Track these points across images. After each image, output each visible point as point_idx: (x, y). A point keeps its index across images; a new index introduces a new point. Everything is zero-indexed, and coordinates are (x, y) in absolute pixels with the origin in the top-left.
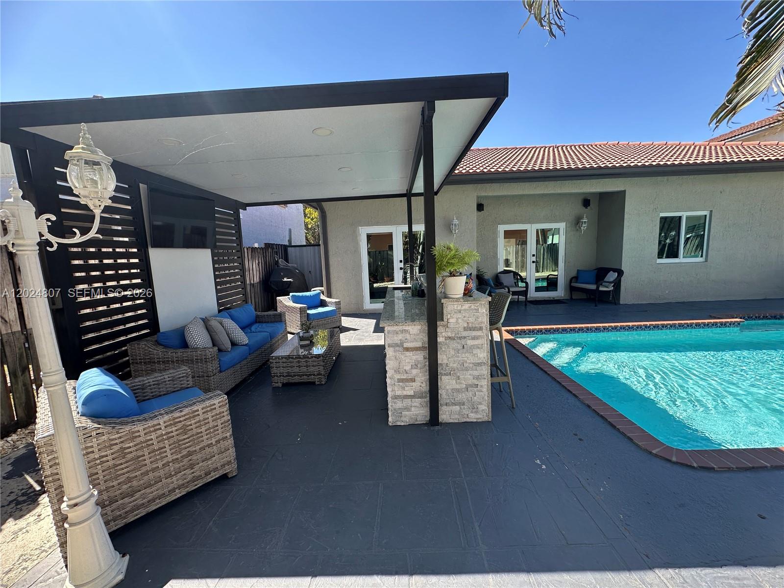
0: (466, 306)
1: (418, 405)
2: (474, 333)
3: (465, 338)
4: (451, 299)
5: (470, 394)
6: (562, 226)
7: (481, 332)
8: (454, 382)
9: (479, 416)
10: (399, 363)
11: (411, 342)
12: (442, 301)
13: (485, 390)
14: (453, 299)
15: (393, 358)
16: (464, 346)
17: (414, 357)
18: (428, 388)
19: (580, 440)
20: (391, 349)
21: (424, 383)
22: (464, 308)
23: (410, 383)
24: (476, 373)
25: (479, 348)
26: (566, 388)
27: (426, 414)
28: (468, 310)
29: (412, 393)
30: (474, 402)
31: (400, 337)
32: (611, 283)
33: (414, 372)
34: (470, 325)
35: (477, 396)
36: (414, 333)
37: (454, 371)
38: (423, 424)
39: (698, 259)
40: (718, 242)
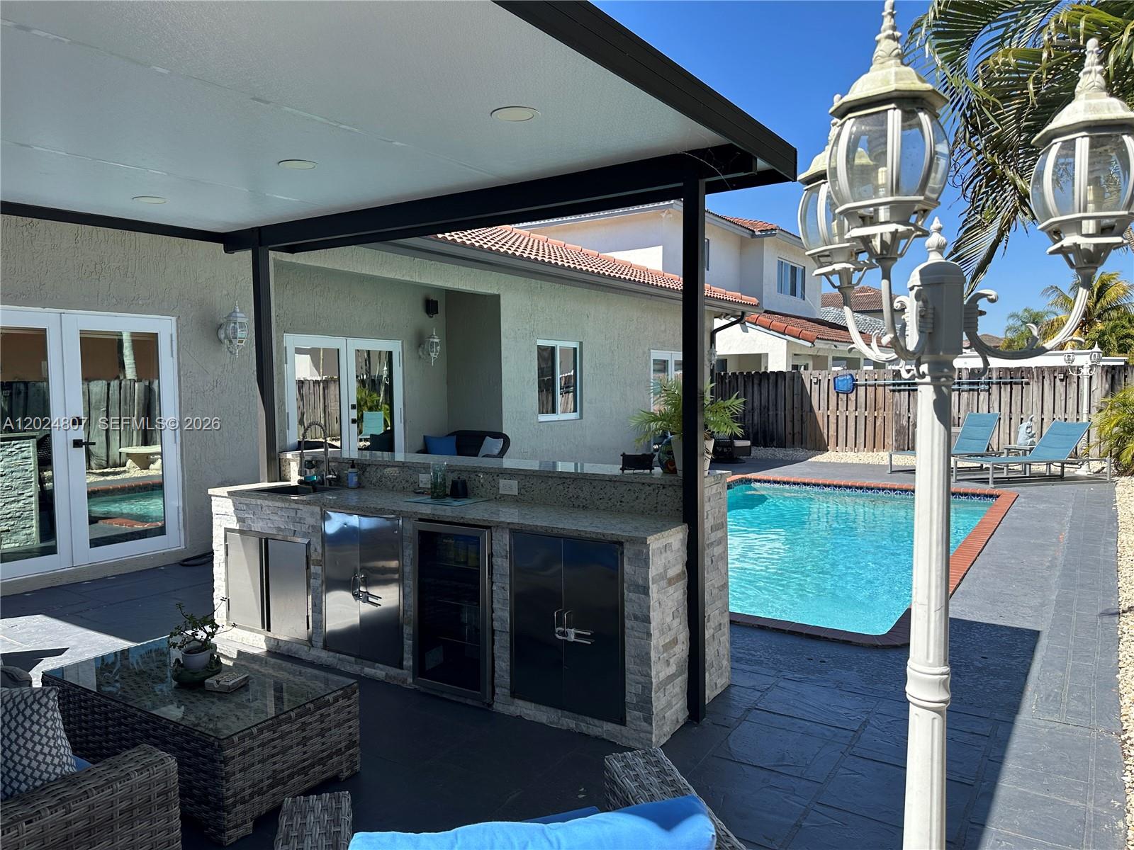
1: (678, 690)
6: (395, 347)
11: (673, 565)
17: (675, 595)
18: (688, 650)
20: (656, 587)
24: (720, 604)
25: (722, 558)
29: (674, 669)
39: (573, 416)
40: (590, 390)
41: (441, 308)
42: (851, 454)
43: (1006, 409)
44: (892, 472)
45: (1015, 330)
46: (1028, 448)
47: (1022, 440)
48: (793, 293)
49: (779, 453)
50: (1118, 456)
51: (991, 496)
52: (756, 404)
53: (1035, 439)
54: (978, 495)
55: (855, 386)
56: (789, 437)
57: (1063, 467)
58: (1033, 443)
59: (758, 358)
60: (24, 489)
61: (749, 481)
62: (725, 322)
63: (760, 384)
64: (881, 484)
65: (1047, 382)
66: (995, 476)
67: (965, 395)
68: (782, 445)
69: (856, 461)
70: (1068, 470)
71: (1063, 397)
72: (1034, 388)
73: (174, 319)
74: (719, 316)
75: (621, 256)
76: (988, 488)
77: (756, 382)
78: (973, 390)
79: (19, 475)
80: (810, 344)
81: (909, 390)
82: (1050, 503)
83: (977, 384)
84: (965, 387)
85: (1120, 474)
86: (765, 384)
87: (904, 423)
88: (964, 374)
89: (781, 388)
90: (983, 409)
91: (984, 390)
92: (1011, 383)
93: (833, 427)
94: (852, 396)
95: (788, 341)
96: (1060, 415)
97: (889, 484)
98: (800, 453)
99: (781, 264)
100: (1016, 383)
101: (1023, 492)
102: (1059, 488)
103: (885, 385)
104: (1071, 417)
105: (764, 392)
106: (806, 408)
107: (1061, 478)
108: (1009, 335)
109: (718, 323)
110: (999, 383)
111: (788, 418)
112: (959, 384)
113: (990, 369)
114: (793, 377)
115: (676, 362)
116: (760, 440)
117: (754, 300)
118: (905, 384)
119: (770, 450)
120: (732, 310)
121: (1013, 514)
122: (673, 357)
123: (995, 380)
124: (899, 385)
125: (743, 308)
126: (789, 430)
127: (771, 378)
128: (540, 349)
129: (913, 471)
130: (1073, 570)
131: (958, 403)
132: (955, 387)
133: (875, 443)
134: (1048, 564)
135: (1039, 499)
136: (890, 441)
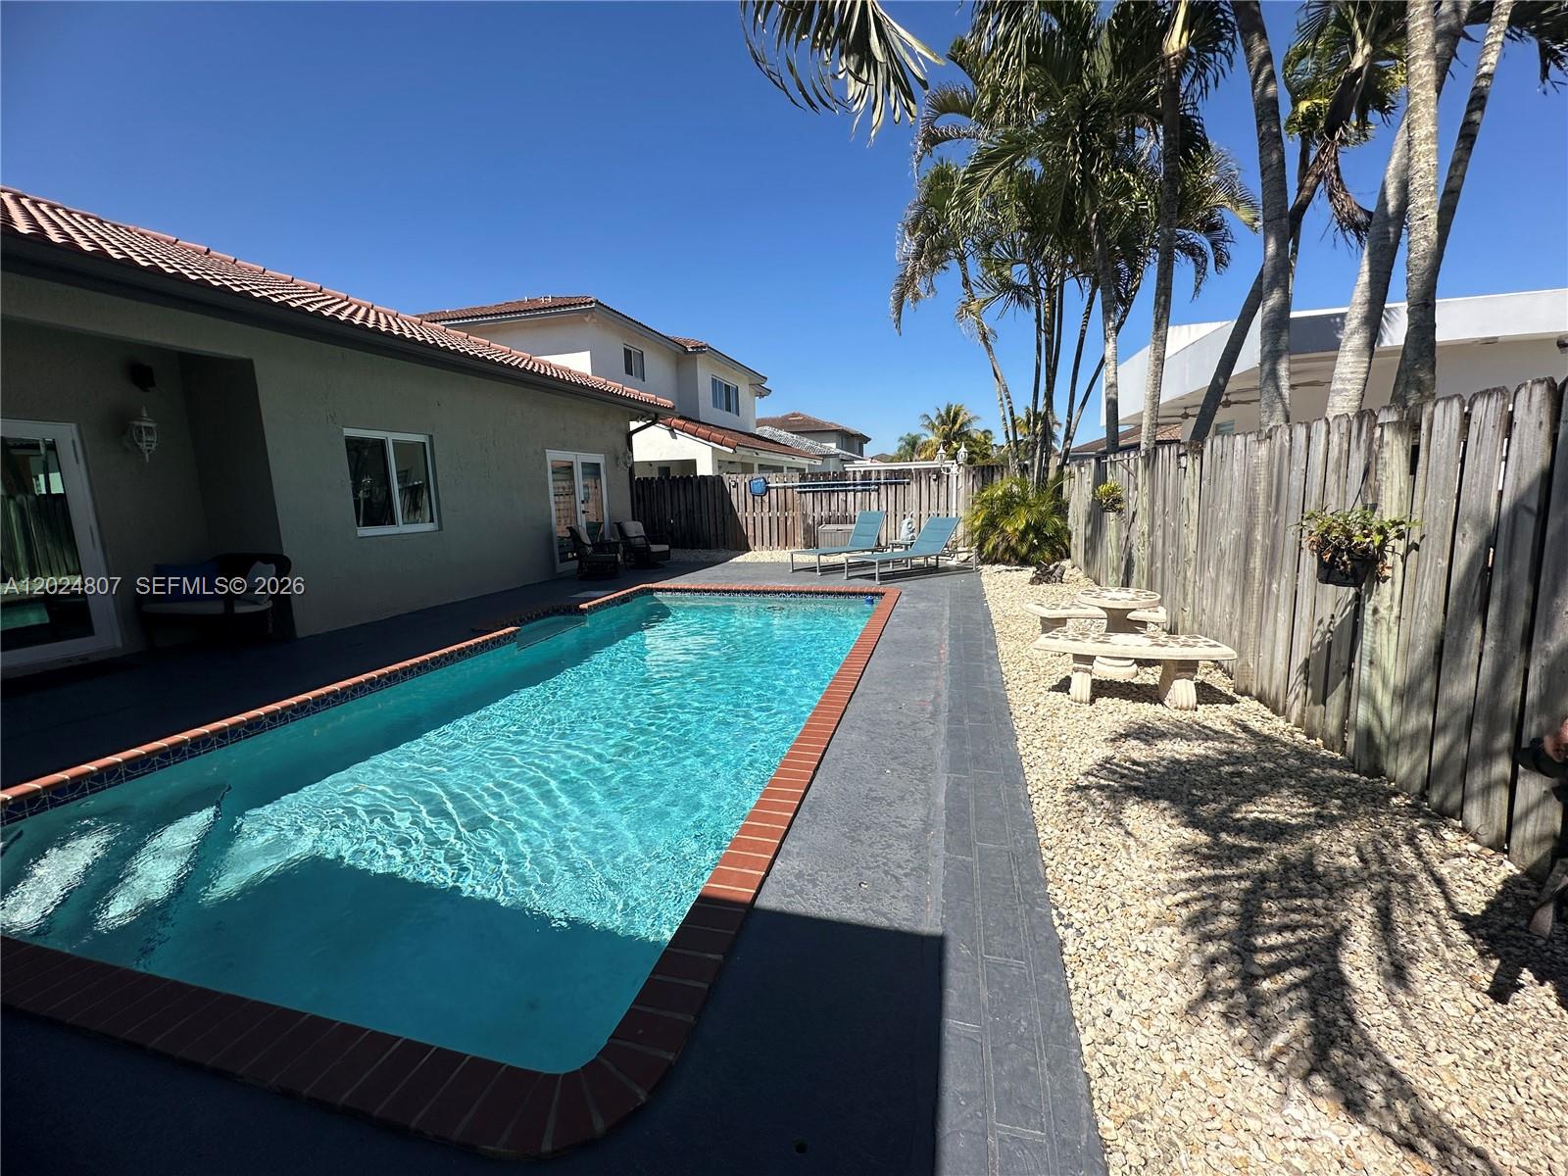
6: (62, 433)
39: (430, 527)
40: (450, 494)
41: (163, 378)
42: (766, 553)
43: (891, 508)
44: (794, 571)
47: (904, 535)
48: (728, 409)
49: (702, 555)
50: (981, 546)
51: (878, 595)
52: (682, 507)
53: (915, 534)
54: (866, 594)
55: (768, 489)
56: (713, 539)
57: (937, 559)
58: (913, 538)
59: (692, 464)
61: (651, 591)
62: (642, 424)
64: (784, 586)
65: (923, 482)
66: (882, 570)
67: (859, 494)
68: (708, 546)
69: (767, 559)
70: (945, 562)
71: (936, 495)
72: (914, 487)
74: (636, 419)
76: (874, 585)
78: (865, 490)
80: (731, 451)
81: (813, 492)
82: (929, 600)
83: (869, 484)
84: (859, 487)
85: (984, 563)
86: (689, 487)
87: (811, 522)
88: (858, 476)
89: (703, 493)
90: (874, 508)
91: (874, 490)
92: (895, 483)
93: (750, 527)
94: (766, 498)
95: (713, 448)
96: (933, 511)
97: (791, 586)
98: (723, 554)
99: (714, 381)
100: (900, 483)
101: (905, 588)
102: (937, 581)
103: (793, 488)
104: (943, 513)
105: (689, 495)
106: (727, 510)
107: (937, 570)
109: (634, 425)
110: (885, 484)
111: (712, 521)
112: (855, 485)
113: (879, 472)
114: (715, 482)
115: (584, 465)
116: (678, 543)
117: (669, 403)
118: (809, 486)
119: (696, 552)
120: (648, 412)
121: (894, 620)
122: (578, 458)
123: (882, 481)
124: (805, 487)
125: (656, 410)
126: (713, 532)
127: (695, 482)
128: (349, 441)
129: (813, 569)
130: (960, 722)
131: (853, 502)
132: (851, 488)
133: (786, 541)
134: (930, 708)
135: (917, 596)
136: (799, 539)
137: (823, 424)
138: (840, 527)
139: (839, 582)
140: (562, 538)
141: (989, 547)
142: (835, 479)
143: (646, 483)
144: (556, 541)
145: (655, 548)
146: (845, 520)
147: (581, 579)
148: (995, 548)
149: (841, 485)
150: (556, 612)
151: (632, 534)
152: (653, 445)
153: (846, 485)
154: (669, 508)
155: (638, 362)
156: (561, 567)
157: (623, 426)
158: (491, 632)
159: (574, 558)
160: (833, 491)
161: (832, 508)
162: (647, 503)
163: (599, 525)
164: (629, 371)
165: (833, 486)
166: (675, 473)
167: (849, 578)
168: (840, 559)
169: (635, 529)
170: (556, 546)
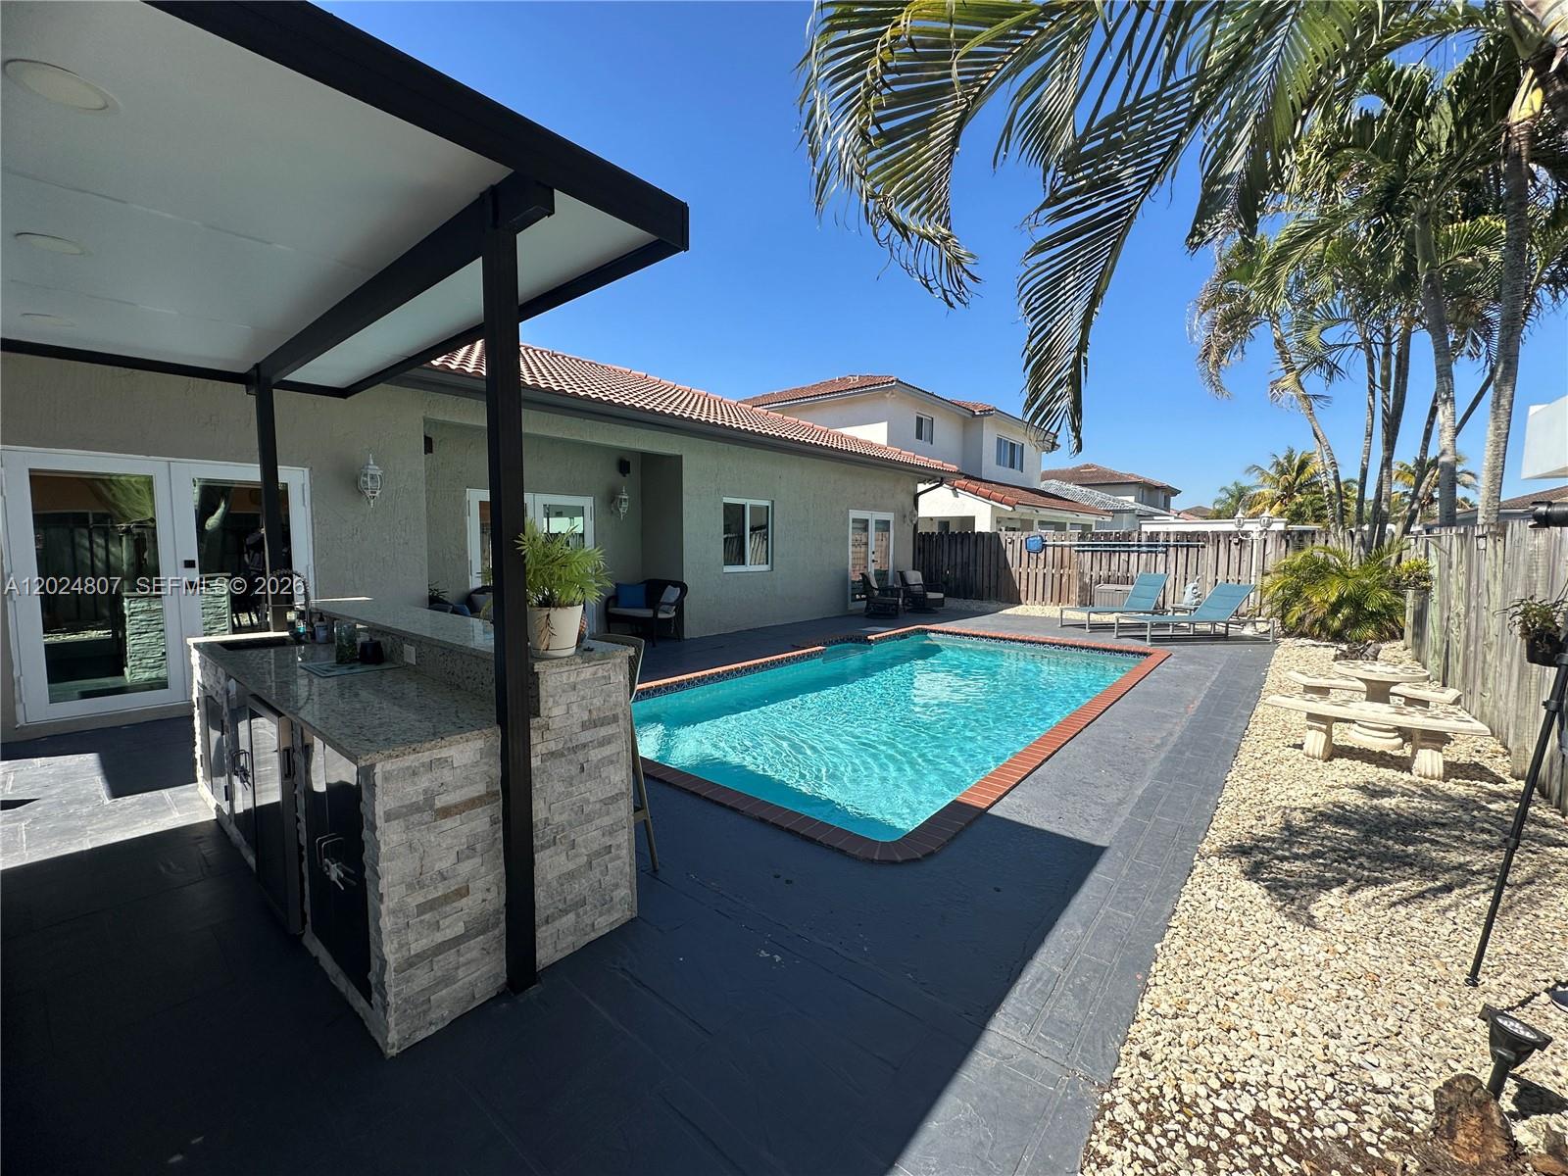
0: (587, 672)
1: (475, 954)
2: (604, 732)
3: (584, 746)
4: (555, 661)
5: (596, 874)
6: (587, 502)
7: (614, 725)
8: (563, 857)
9: (616, 916)
10: (422, 859)
11: (456, 788)
12: (536, 667)
13: (624, 852)
14: (562, 661)
15: (401, 849)
16: (582, 766)
17: (466, 829)
18: (503, 897)
19: (787, 882)
20: (397, 825)
21: (494, 889)
22: (582, 676)
23: (454, 905)
24: (607, 821)
25: (612, 762)
26: (712, 801)
27: (498, 970)
28: (589, 680)
29: (460, 929)
30: (605, 890)
31: (424, 782)
32: (672, 605)
33: (466, 867)
34: (595, 715)
35: (610, 872)
36: (465, 762)
37: (563, 831)
38: (491, 999)
39: (765, 568)
40: (781, 544)
41: (634, 468)
42: (1038, 607)
43: (1181, 570)
44: (1062, 626)
45: (1224, 502)
46: (1193, 607)
47: (1188, 599)
48: (1012, 466)
49: (974, 605)
50: (1283, 617)
51: (1145, 654)
52: (959, 560)
54: (1133, 653)
55: (1045, 547)
56: (986, 590)
57: (1227, 627)
58: (1198, 603)
59: (971, 520)
60: (216, 623)
61: (926, 631)
62: (928, 486)
63: (962, 543)
64: (1050, 638)
65: (1222, 546)
66: (1155, 633)
67: (1144, 556)
68: (980, 598)
69: (1038, 613)
70: (1233, 631)
71: (1237, 560)
72: (1210, 550)
73: (306, 470)
74: (924, 482)
75: (848, 431)
76: (1145, 646)
77: (959, 540)
78: (1151, 552)
79: (210, 611)
80: (1010, 509)
81: (1093, 551)
82: (1200, 664)
83: (1156, 546)
84: (1144, 549)
85: (1288, 635)
86: (966, 541)
87: (1087, 581)
88: (1144, 537)
89: (980, 548)
90: (1161, 569)
91: (1162, 552)
92: (1188, 547)
93: (1023, 582)
94: (1042, 555)
95: (993, 506)
96: (1233, 576)
97: (1056, 639)
98: (994, 606)
99: (999, 440)
100: (1192, 546)
101: (1177, 651)
102: (1219, 648)
103: (1071, 546)
105: (966, 550)
106: (1002, 565)
107: (1224, 638)
108: (1217, 507)
109: (921, 487)
110: (1175, 546)
111: (986, 574)
112: (1139, 546)
113: (1168, 534)
114: (993, 538)
115: (877, 522)
116: (955, 592)
117: (954, 468)
118: (1089, 545)
119: (968, 602)
120: (935, 477)
121: (1153, 676)
122: (873, 517)
123: (1172, 543)
124: (1084, 546)
125: (942, 474)
126: (986, 584)
127: (973, 538)
128: (727, 506)
129: (1083, 626)
130: (1182, 753)
131: (1136, 563)
132: (1135, 548)
133: (1060, 598)
134: (1158, 742)
135: (1191, 660)
136: (1074, 597)
137: (1121, 476)
138: (1119, 587)
139: (1108, 640)
140: (853, 582)
141: (1292, 619)
142: (1117, 539)
143: (926, 538)
144: (850, 583)
145: (931, 595)
146: (1127, 580)
147: (867, 616)
148: (1301, 620)
149: (1124, 545)
150: (850, 640)
151: (911, 581)
152: (938, 504)
153: (1129, 546)
154: (946, 560)
155: (928, 428)
156: (852, 606)
157: (912, 488)
158: (804, 648)
159: (864, 599)
160: (1114, 552)
161: (1113, 568)
162: (927, 555)
163: (885, 573)
164: (919, 436)
165: (1115, 546)
166: (954, 529)
167: (1118, 637)
168: (1110, 618)
169: (915, 577)
170: (850, 588)
